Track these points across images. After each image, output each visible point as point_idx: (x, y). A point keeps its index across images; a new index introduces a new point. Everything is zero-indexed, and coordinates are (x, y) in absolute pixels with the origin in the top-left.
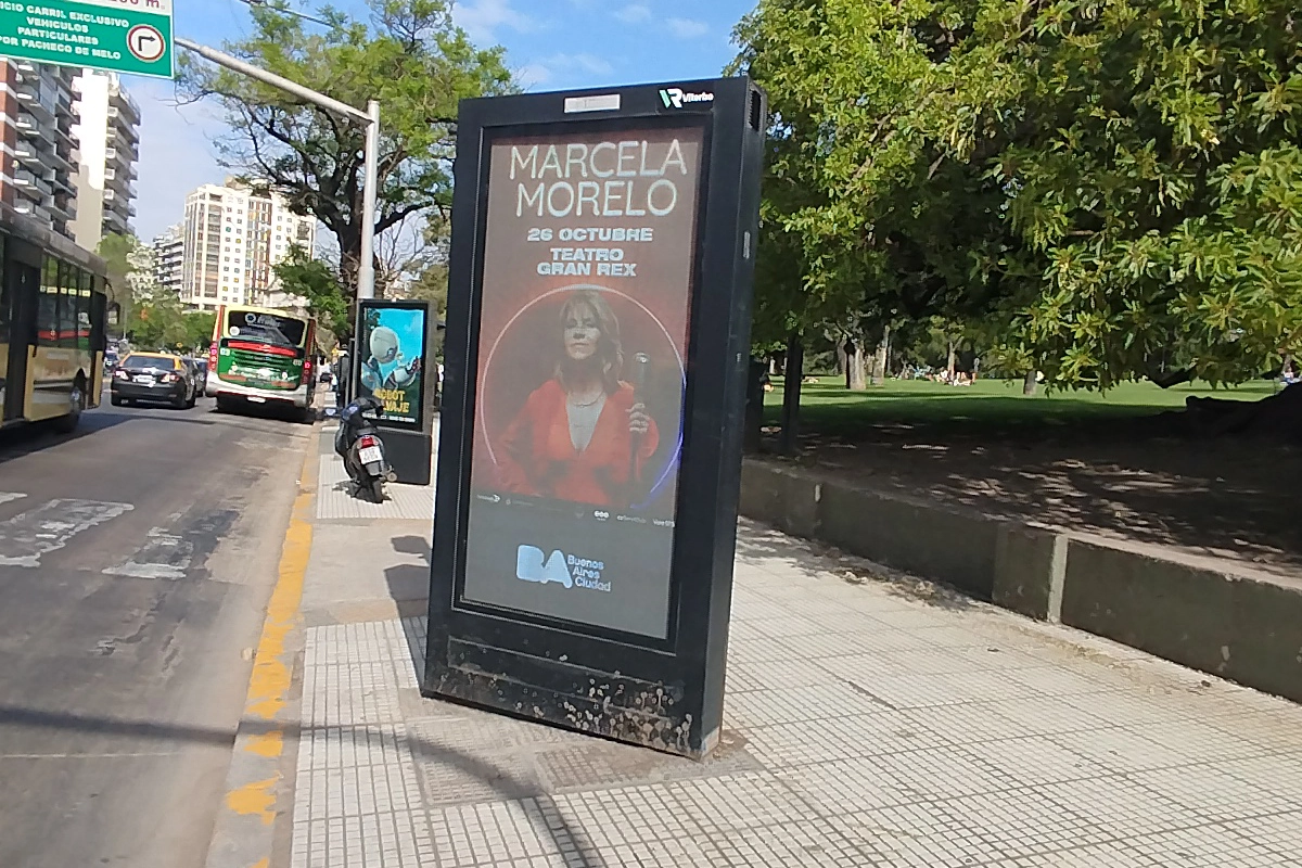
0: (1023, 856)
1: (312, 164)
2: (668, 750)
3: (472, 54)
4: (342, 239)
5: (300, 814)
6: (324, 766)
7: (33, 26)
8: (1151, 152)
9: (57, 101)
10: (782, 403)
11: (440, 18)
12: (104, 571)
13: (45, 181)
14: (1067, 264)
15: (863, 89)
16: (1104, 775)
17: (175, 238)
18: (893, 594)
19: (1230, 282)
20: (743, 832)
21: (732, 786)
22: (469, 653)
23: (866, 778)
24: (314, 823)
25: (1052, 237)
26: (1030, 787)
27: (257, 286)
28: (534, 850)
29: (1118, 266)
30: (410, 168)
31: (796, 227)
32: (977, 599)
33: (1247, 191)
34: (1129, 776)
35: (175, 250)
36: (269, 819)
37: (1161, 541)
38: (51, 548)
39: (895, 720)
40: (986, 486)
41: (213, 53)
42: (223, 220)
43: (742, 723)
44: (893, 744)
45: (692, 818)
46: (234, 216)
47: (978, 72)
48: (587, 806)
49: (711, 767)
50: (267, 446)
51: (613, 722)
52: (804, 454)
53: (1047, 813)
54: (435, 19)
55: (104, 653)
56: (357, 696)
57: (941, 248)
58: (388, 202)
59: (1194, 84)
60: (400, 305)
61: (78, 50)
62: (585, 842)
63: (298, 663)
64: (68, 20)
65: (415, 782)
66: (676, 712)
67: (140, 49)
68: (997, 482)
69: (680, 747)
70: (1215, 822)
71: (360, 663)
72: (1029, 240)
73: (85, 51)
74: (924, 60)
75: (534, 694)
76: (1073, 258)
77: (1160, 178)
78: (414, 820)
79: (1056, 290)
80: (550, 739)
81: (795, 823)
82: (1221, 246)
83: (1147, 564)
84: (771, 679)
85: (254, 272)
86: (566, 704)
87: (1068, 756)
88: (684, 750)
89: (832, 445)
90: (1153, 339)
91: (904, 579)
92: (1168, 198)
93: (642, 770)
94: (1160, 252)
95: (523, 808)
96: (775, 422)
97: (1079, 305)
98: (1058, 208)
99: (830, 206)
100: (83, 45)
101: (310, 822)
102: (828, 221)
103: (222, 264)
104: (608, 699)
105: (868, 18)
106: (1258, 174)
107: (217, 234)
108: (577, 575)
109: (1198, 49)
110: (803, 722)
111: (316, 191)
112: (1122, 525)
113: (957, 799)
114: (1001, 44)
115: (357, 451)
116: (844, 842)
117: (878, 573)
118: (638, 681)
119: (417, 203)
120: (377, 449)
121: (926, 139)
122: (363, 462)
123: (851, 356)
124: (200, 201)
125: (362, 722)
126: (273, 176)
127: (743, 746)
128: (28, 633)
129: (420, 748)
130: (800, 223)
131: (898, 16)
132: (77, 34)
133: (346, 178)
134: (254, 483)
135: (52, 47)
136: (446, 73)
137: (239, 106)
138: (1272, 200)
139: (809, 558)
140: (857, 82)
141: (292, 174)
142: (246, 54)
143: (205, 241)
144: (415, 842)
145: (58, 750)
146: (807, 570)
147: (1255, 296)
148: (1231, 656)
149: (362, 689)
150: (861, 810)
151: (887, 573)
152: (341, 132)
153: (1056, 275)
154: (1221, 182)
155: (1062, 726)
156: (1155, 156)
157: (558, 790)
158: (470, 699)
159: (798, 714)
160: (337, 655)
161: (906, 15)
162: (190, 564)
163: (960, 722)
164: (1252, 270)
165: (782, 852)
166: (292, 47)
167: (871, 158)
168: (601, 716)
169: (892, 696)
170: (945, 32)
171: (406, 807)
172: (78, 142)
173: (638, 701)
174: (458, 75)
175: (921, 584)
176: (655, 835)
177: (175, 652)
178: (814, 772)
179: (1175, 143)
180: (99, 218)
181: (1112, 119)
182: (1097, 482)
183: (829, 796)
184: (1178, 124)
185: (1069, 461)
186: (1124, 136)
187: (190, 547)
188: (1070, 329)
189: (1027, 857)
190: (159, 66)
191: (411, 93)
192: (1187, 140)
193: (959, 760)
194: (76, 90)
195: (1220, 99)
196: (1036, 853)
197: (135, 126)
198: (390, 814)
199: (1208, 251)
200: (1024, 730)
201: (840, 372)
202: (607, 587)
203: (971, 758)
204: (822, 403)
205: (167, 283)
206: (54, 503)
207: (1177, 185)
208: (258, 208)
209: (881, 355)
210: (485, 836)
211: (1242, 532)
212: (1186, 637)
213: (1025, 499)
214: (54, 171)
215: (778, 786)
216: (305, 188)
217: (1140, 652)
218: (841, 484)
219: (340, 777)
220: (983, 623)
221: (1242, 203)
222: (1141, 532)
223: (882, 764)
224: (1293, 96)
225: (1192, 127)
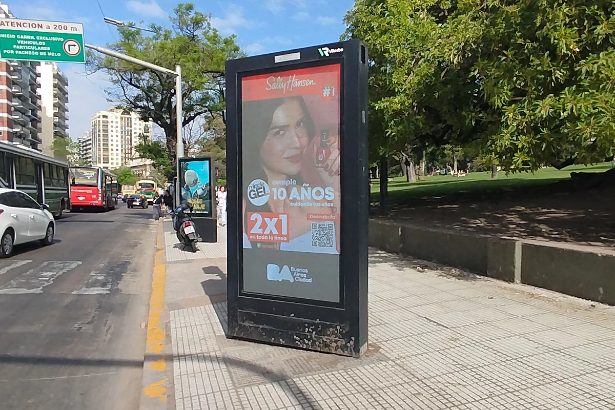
0: (516, 391)
1: (150, 97)
2: (344, 354)
3: (221, 40)
4: (167, 131)
5: (178, 395)
6: (186, 373)
7: (21, 44)
8: (547, 57)
9: (30, 78)
10: (379, 191)
11: (205, 24)
12: (72, 293)
13: (27, 116)
14: (512, 114)
15: (407, 40)
16: (550, 351)
17: (87, 137)
18: (440, 276)
19: (590, 116)
20: (383, 389)
21: (376, 368)
22: (248, 316)
23: (438, 361)
24: (185, 399)
25: (504, 101)
26: (516, 359)
27: (127, 157)
28: (288, 404)
29: (536, 112)
30: (196, 95)
31: (381, 107)
32: (480, 275)
33: (595, 72)
34: (561, 351)
35: (88, 143)
36: (164, 399)
37: (566, 241)
38: (47, 284)
39: (448, 333)
40: (480, 222)
41: (103, 50)
42: (109, 126)
43: (377, 340)
44: (449, 344)
45: (359, 385)
46: (114, 124)
47: (461, 26)
48: (310, 382)
49: (365, 361)
50: (139, 230)
51: (317, 343)
52: (391, 214)
53: (525, 370)
54: (203, 25)
55: (78, 330)
56: (197, 340)
57: (449, 111)
58: (187, 112)
59: (565, 24)
60: (197, 159)
61: (41, 53)
62: (311, 399)
63: (167, 328)
64: (36, 40)
65: (229, 377)
66: (347, 336)
67: (69, 50)
68: (484, 219)
69: (350, 353)
70: (605, 369)
71: (196, 326)
72: (493, 104)
73: (45, 54)
74: (435, 24)
75: (280, 333)
76: (515, 110)
77: (552, 69)
78: (231, 394)
79: (507, 126)
80: (289, 353)
81: (408, 383)
82: (584, 99)
83: (560, 252)
84: (388, 319)
85: (125, 150)
86: (295, 336)
87: (532, 344)
88: (351, 354)
89: (404, 209)
90: (555, 145)
91: (445, 268)
92: (557, 78)
93: (333, 364)
94: (555, 104)
95: (281, 386)
96: (376, 200)
97: (519, 132)
98: (505, 88)
99: (396, 96)
100: (43, 51)
101: (183, 398)
102: (396, 102)
103: (110, 147)
104: (314, 332)
105: (407, 7)
106: (599, 64)
107: (107, 133)
108: (295, 276)
109: (566, 8)
110: (406, 337)
111: (153, 110)
112: (546, 235)
113: (482, 367)
114: (471, 13)
115: (183, 228)
116: (431, 390)
117: (432, 267)
118: (328, 323)
119: (200, 111)
120: (192, 227)
121: (438, 61)
122: (186, 234)
123: (408, 167)
124: (98, 119)
125: (201, 352)
126: (133, 104)
127: (379, 350)
128: (42, 323)
129: (229, 361)
130: (382, 105)
131: (421, 5)
132: (40, 46)
133: (167, 103)
134: (136, 247)
135: (30, 53)
136: (209, 49)
137: (115, 73)
138: (607, 75)
139: (399, 262)
140: (404, 37)
141: (142, 103)
142: (117, 49)
143: (102, 138)
144: (233, 405)
145: (63, 375)
146: (398, 268)
147: (603, 120)
148: (604, 292)
149: (199, 337)
150: (437, 375)
151: (436, 266)
152: (163, 81)
153: (506, 119)
154: (582, 68)
155: (527, 330)
156: (549, 59)
157: (295, 376)
158: (249, 338)
159: (403, 334)
160: (185, 323)
161: (425, 4)
162: (111, 287)
163: (479, 332)
164: (600, 109)
165: (403, 397)
166: (138, 44)
167: (413, 72)
168: (311, 341)
169: (446, 322)
170: (443, 10)
171: (226, 389)
172: (40, 96)
173: (328, 333)
174: (215, 51)
175: (453, 270)
176: (343, 393)
177: (110, 327)
178: (414, 360)
179: (558, 52)
180: (52, 131)
181: (527, 44)
182: (531, 216)
183: (422, 370)
184: (559, 44)
185: (517, 207)
186: (534, 51)
187: (110, 279)
188: (515, 144)
189: (518, 391)
190: (78, 58)
191: (194, 60)
192: (564, 50)
193: (481, 349)
194: (38, 72)
195: (578, 30)
196: (522, 389)
197: (66, 87)
198: (220, 393)
199: (579, 101)
200: (509, 333)
201: (403, 175)
202: (310, 281)
203: (486, 348)
204: (397, 190)
205: (85, 159)
206: (45, 264)
207: (561, 72)
208: (125, 120)
209: (422, 165)
210: (264, 399)
211: (603, 234)
212: (581, 285)
213: (498, 226)
214: (30, 111)
215: (397, 367)
216: (148, 108)
217: (561, 294)
218: (410, 226)
219: (194, 378)
220: (485, 285)
221: (592, 78)
222: (555, 237)
223: (445, 354)
224: (612, 26)
225: (566, 44)
